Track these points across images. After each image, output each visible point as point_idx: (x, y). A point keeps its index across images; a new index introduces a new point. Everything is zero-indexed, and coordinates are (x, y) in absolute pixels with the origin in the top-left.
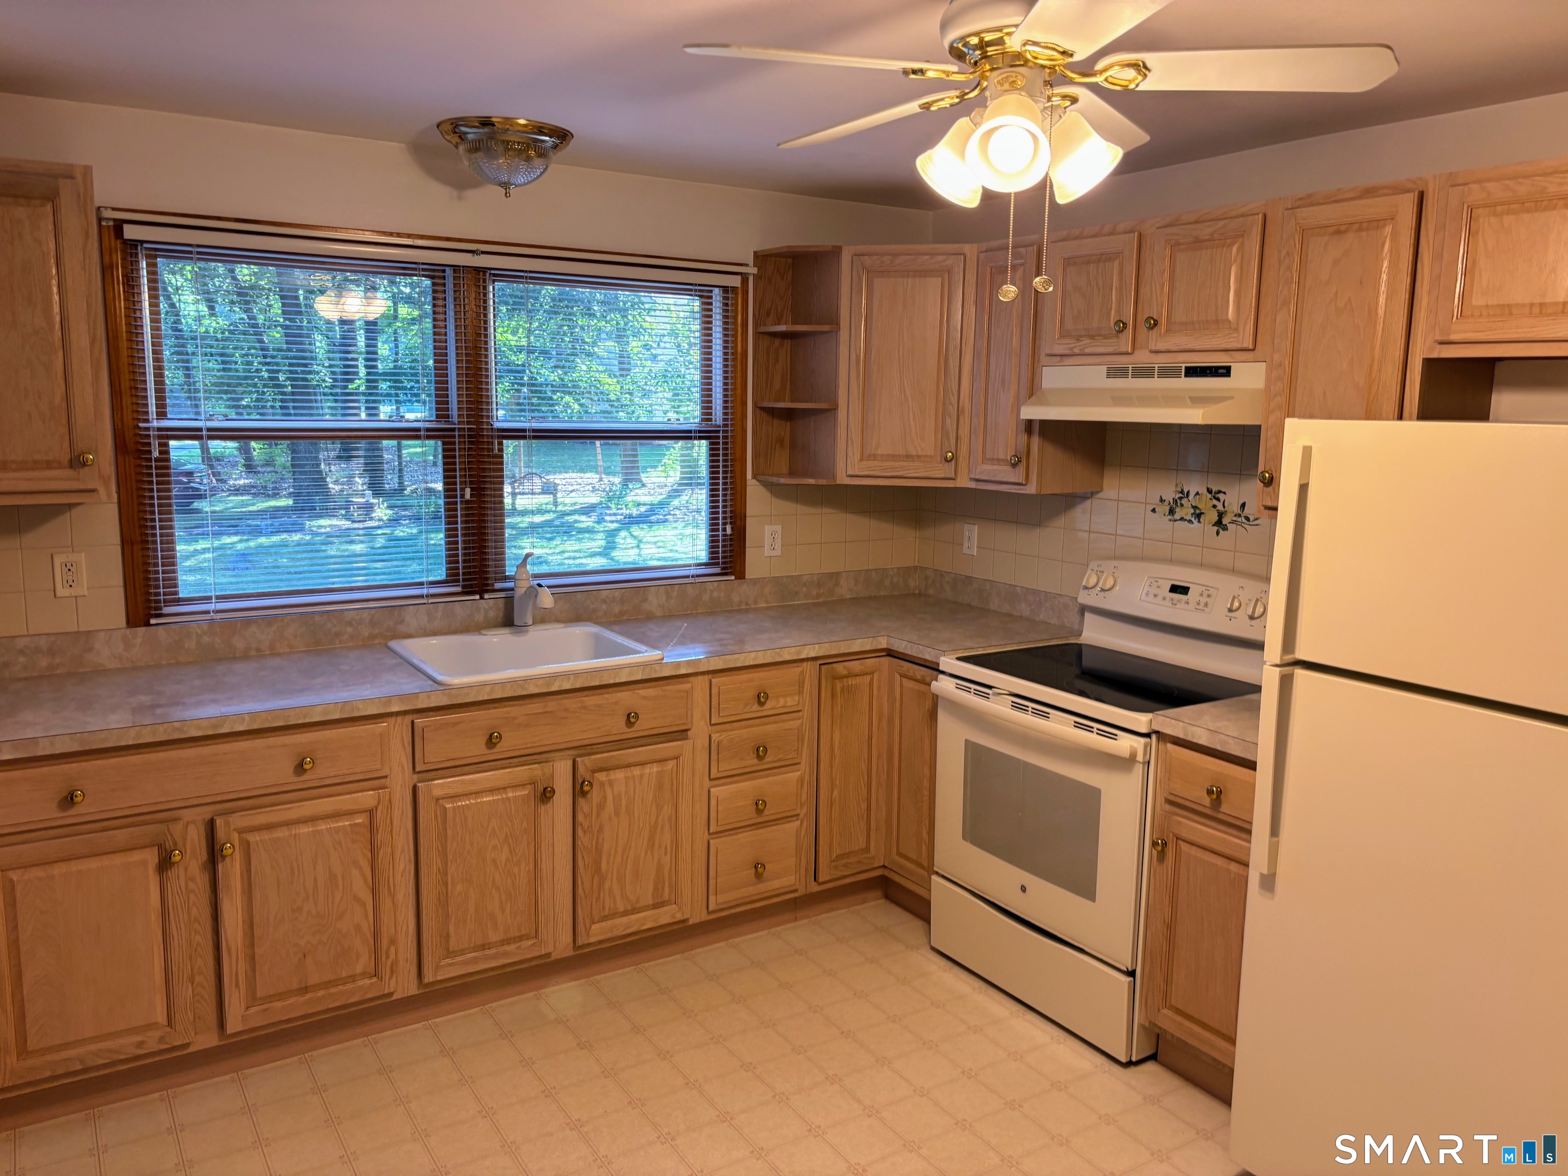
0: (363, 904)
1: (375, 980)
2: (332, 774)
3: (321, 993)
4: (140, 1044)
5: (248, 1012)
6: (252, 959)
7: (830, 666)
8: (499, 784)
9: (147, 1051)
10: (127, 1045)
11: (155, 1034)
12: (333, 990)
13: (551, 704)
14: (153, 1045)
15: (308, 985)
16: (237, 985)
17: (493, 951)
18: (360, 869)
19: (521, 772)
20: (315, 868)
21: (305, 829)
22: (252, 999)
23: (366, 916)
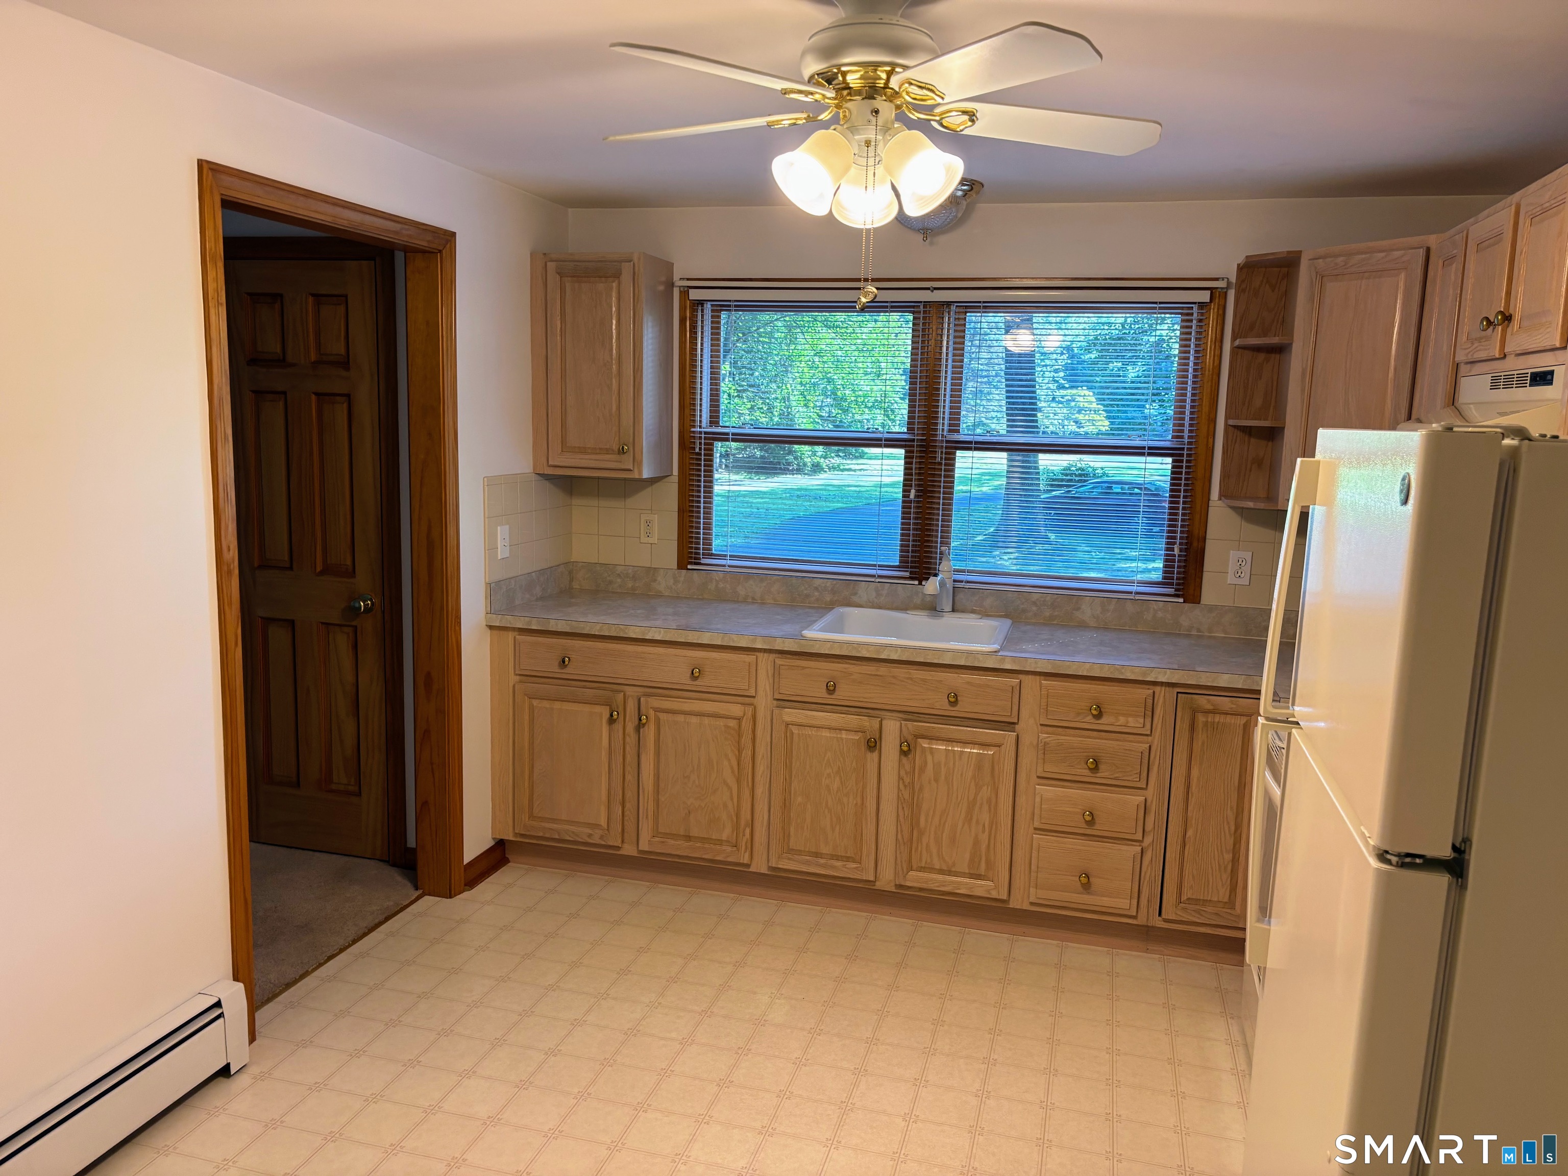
0: (730, 789)
1: (735, 849)
2: (714, 685)
3: (699, 845)
4: (590, 836)
5: (652, 840)
6: (657, 802)
7: (1189, 696)
8: (834, 724)
9: (594, 842)
10: (583, 833)
11: (598, 833)
12: (707, 846)
13: (883, 670)
14: (596, 840)
15: (691, 835)
16: (647, 817)
17: (822, 861)
18: (729, 760)
19: (853, 720)
20: (699, 751)
21: (694, 720)
22: (656, 833)
23: (732, 799)
